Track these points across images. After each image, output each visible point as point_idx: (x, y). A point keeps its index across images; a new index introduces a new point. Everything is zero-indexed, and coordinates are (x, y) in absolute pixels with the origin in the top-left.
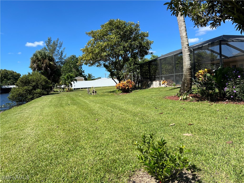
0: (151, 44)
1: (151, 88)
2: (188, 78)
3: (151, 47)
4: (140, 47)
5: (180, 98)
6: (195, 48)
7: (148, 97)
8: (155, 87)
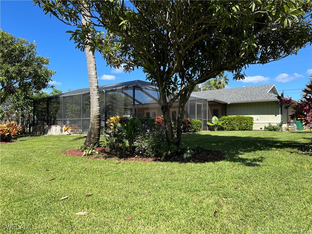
0: (52, 74)
1: (47, 135)
2: (96, 127)
3: (51, 79)
4: (34, 77)
5: (84, 153)
6: (107, 90)
7: (40, 151)
8: (54, 134)
